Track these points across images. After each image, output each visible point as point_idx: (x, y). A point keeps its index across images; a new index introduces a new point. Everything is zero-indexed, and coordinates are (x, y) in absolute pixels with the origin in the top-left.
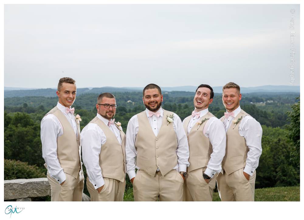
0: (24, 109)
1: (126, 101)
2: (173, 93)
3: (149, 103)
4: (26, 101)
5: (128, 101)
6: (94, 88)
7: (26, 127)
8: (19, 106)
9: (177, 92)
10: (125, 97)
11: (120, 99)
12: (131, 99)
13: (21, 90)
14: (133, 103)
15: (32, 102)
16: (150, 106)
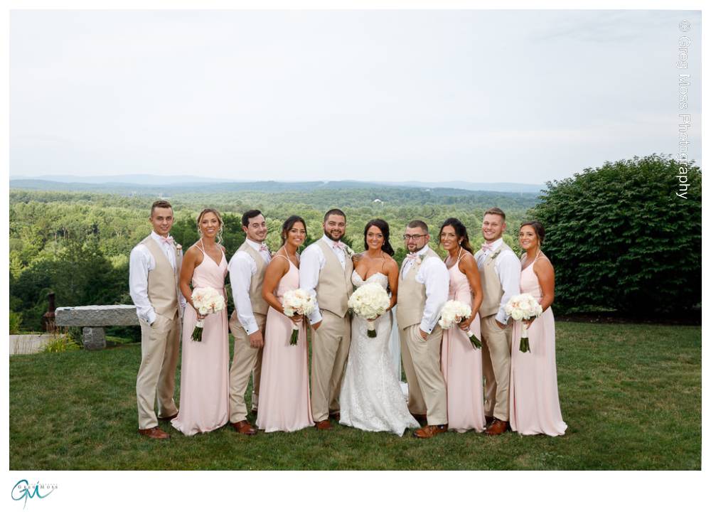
0: (238, 208)
1: (373, 200)
2: (438, 190)
3: (332, 231)
4: (240, 198)
5: (376, 201)
6: (331, 182)
7: (235, 233)
8: (231, 204)
9: (443, 189)
10: (371, 194)
11: (365, 197)
12: (380, 197)
13: (234, 183)
14: (383, 203)
15: (249, 198)
16: (332, 234)
